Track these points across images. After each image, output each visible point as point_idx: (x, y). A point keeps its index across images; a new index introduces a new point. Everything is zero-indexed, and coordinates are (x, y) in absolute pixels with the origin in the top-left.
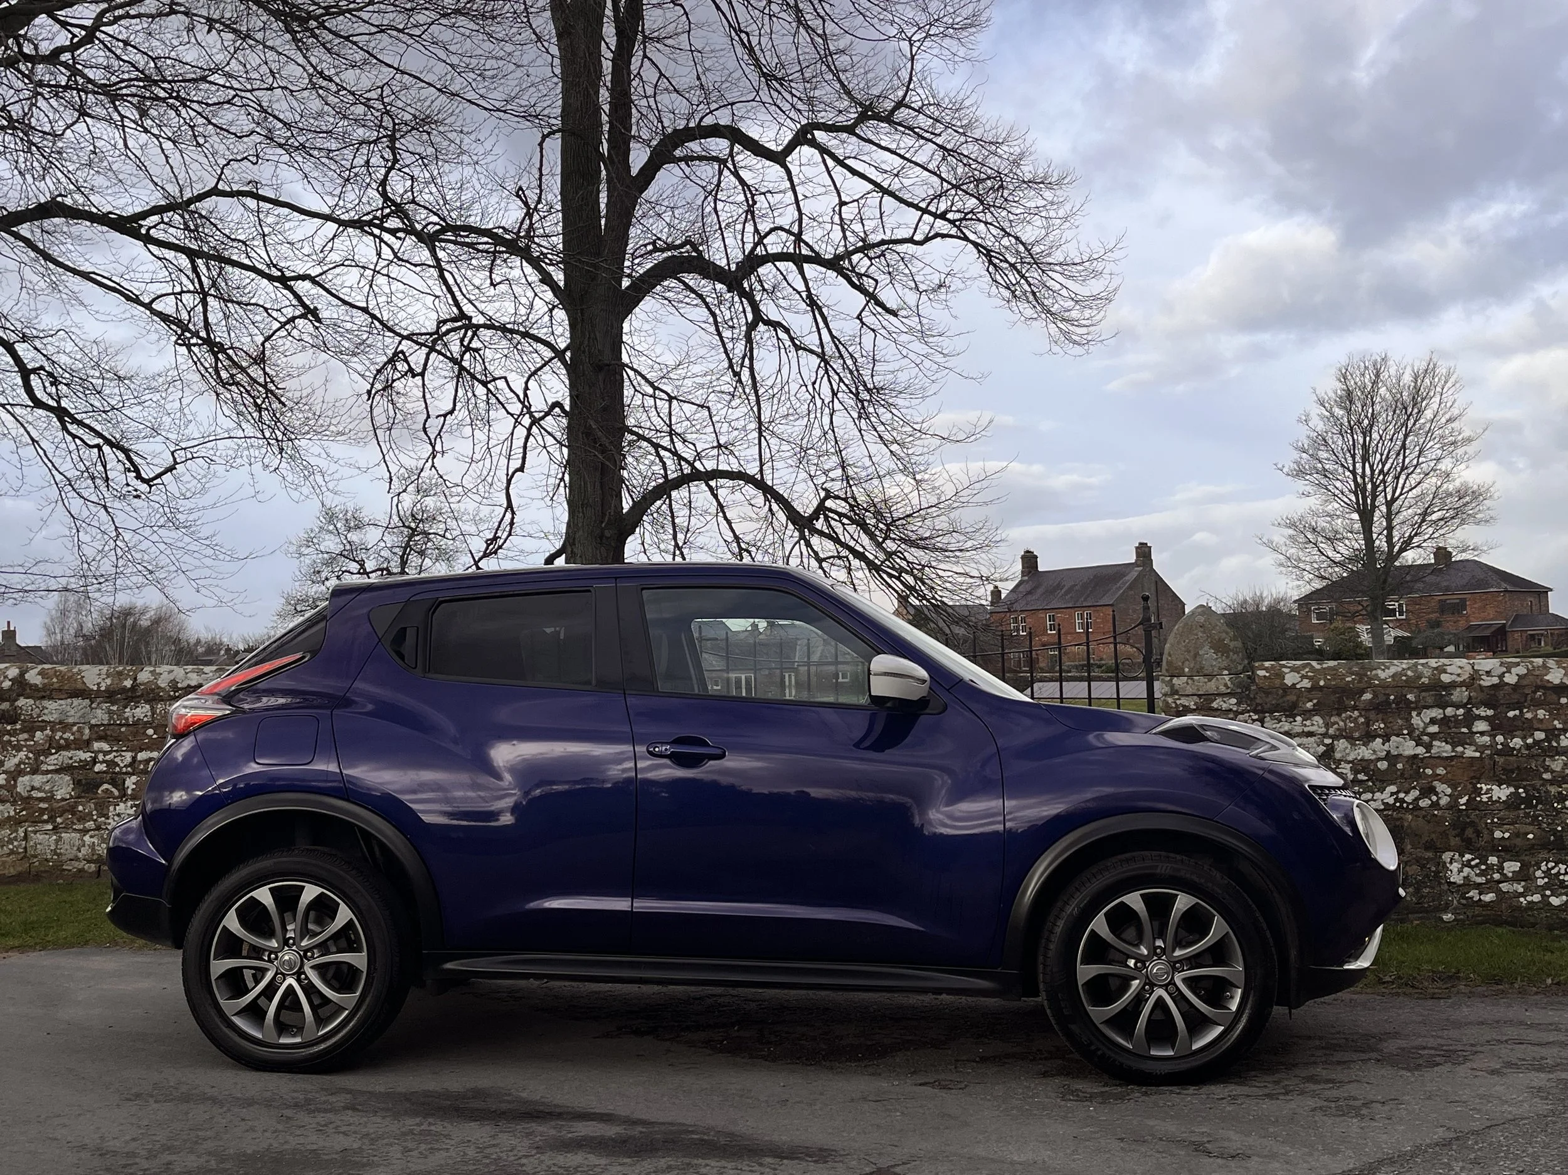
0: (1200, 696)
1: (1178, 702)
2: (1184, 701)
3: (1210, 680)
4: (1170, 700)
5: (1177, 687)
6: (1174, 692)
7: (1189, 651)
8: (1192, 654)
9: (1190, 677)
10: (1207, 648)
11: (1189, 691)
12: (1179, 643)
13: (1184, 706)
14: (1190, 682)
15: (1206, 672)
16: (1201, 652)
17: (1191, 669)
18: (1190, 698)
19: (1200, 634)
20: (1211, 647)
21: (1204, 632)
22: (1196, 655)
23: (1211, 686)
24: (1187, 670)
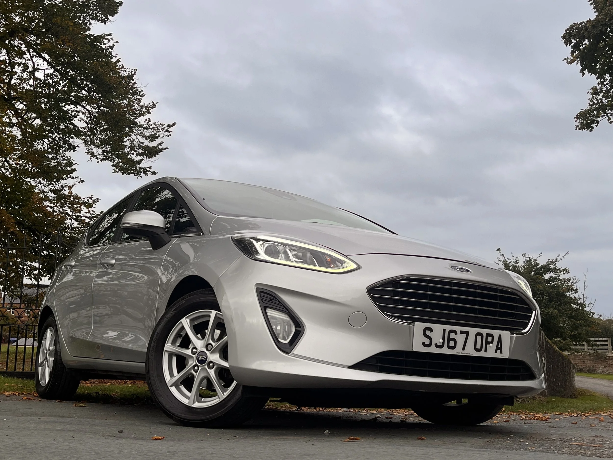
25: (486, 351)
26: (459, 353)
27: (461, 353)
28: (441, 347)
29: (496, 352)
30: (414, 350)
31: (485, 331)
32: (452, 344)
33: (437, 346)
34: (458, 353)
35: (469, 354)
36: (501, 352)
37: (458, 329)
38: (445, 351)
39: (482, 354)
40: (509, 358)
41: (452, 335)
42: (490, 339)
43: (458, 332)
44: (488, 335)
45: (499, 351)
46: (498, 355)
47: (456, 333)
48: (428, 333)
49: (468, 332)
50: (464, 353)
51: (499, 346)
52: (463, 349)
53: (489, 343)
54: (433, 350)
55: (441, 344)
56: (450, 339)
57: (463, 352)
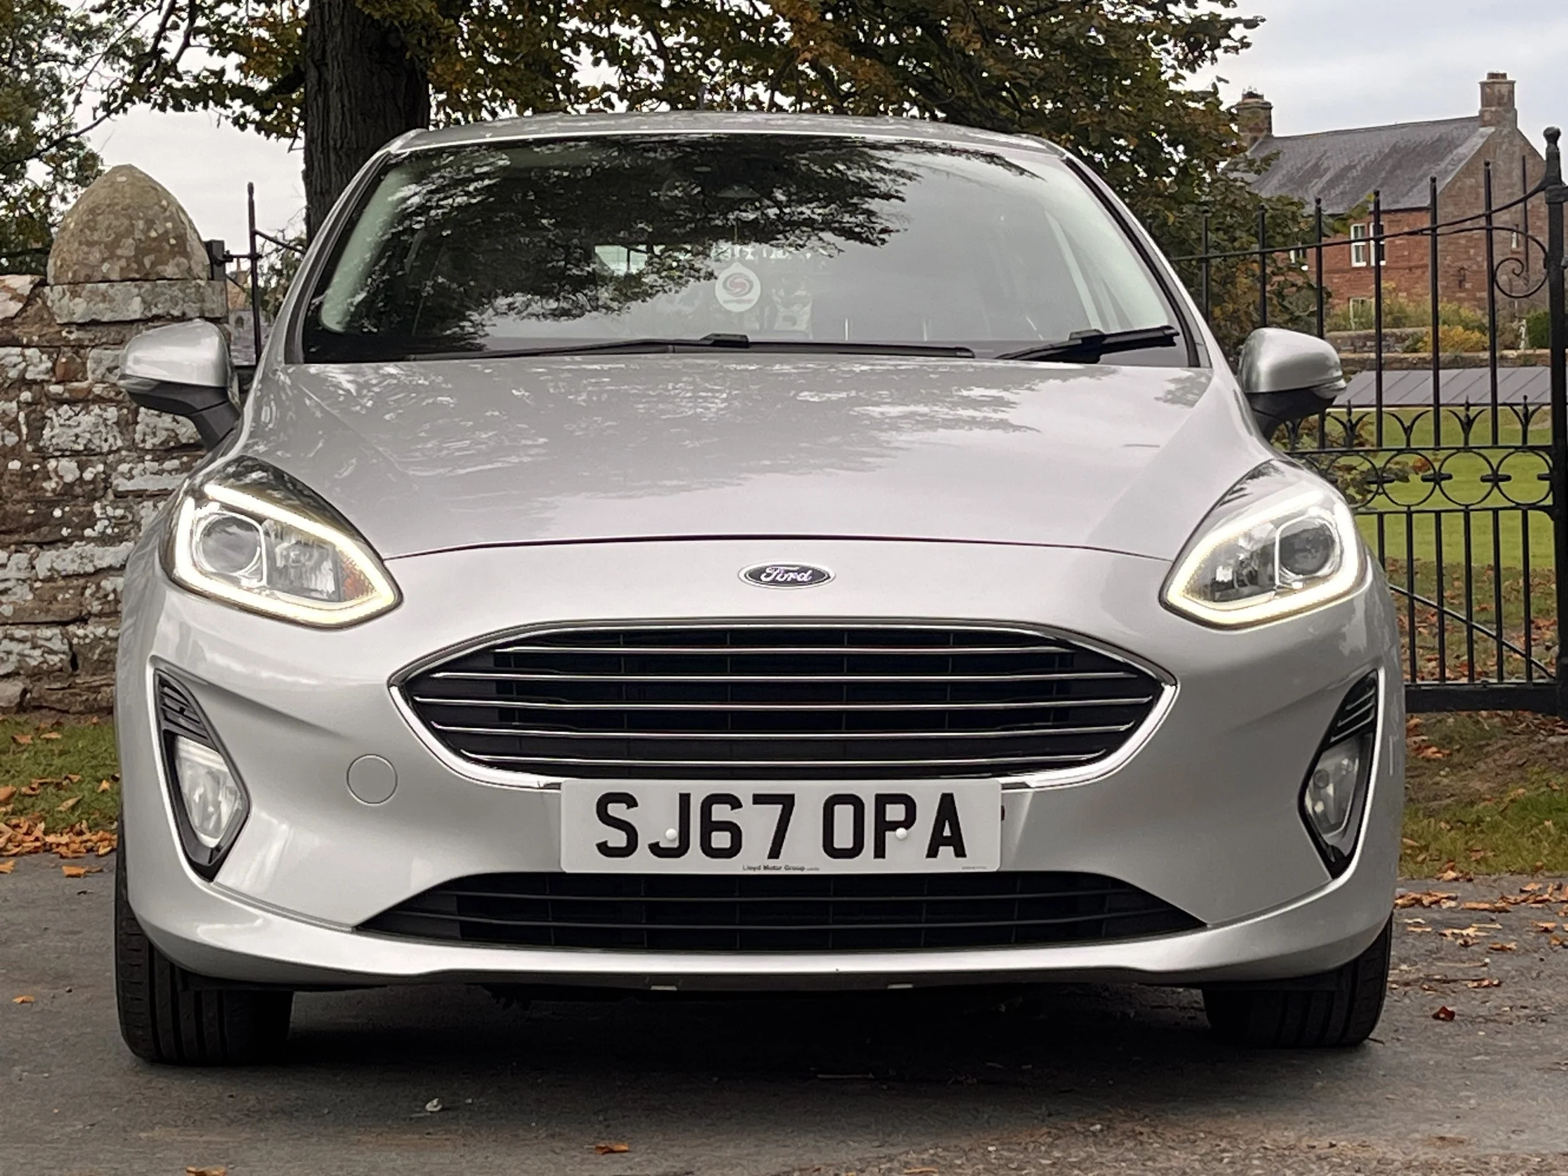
25: (880, 852)
26: (754, 869)
27: (766, 868)
28: (678, 852)
29: (932, 853)
30: (568, 868)
31: (867, 790)
32: (721, 839)
33: (656, 849)
34: (750, 868)
35: (802, 869)
36: (960, 852)
37: (744, 789)
38: (695, 863)
39: (865, 864)
40: (1003, 869)
41: (720, 812)
42: (895, 812)
43: (746, 800)
44: (882, 801)
45: (946, 851)
46: (947, 862)
47: (735, 803)
48: (616, 810)
49: (792, 797)
50: (779, 869)
51: (947, 832)
52: (775, 853)
53: (894, 826)
54: (642, 863)
55: (676, 845)
56: (709, 826)
57: (773, 862)
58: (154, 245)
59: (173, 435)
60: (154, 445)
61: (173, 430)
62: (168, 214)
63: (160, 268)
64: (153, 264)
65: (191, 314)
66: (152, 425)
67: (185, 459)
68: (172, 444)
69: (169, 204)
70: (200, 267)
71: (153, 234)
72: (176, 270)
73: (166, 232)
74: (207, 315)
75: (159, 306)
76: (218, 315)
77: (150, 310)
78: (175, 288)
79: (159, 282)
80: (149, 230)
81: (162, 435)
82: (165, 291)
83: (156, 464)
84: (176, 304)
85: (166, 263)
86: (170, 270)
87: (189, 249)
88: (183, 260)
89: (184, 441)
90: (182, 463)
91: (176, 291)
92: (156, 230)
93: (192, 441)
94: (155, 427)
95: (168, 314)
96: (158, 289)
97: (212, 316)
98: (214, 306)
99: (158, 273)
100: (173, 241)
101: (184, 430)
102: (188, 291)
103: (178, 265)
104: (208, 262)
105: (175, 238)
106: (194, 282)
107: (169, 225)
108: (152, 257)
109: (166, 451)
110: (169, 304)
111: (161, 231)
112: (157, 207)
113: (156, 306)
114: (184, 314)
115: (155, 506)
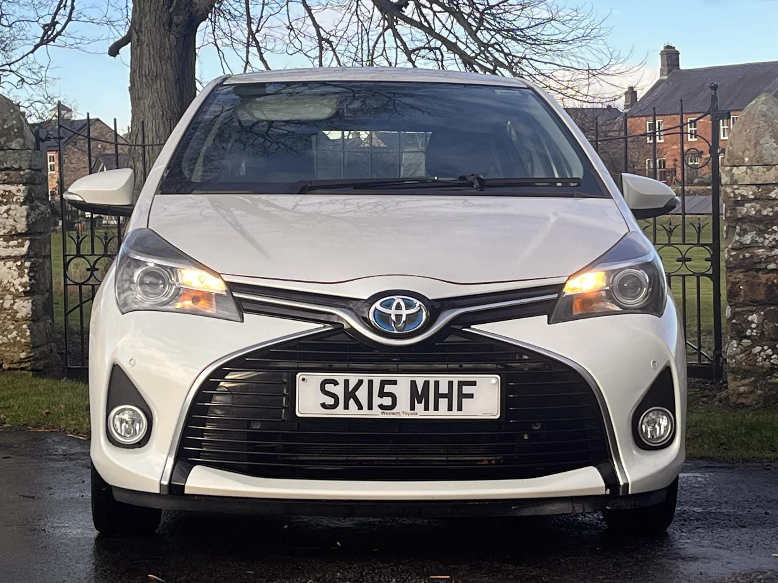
0: (758, 186)
1: (737, 192)
2: (743, 191)
3: (769, 170)
4: (729, 190)
5: (736, 177)
6: (734, 182)
7: (750, 141)
8: (753, 143)
9: (750, 167)
10: (767, 137)
11: (748, 181)
12: (740, 132)
13: (743, 196)
14: (749, 171)
15: (766, 162)
16: (762, 142)
17: (751, 159)
18: (749, 188)
19: (762, 123)
20: (772, 137)
21: (766, 122)
22: (756, 144)
23: (770, 176)
24: (747, 159)
58: (6, 132)
59: (14, 228)
60: (4, 233)
61: (14, 226)
62: (14, 116)
63: (8, 144)
64: (5, 142)
65: (24, 168)
66: (3, 223)
67: (20, 240)
68: (13, 233)
69: (14, 112)
70: (30, 143)
71: (6, 127)
72: (17, 145)
73: (12, 126)
74: (33, 167)
75: (8, 163)
76: (39, 168)
77: (3, 165)
78: (17, 154)
79: (8, 151)
80: (4, 124)
81: (9, 228)
82: (12, 155)
83: (6, 243)
84: (17, 162)
85: (12, 142)
86: (14, 145)
87: (24, 134)
88: (21, 140)
89: (19, 231)
90: (18, 243)
91: (16, 155)
92: (7, 125)
93: (23, 232)
94: (5, 224)
95: (13, 167)
96: (7, 155)
97: (35, 168)
98: (37, 163)
99: (7, 146)
100: (16, 130)
101: (19, 226)
102: (23, 155)
103: (18, 142)
104: (35, 141)
105: (17, 128)
106: (26, 151)
107: (14, 122)
108: (5, 138)
109: (11, 236)
110: (13, 162)
111: (10, 125)
112: (9, 113)
113: (6, 163)
114: (21, 167)
115: (4, 264)
